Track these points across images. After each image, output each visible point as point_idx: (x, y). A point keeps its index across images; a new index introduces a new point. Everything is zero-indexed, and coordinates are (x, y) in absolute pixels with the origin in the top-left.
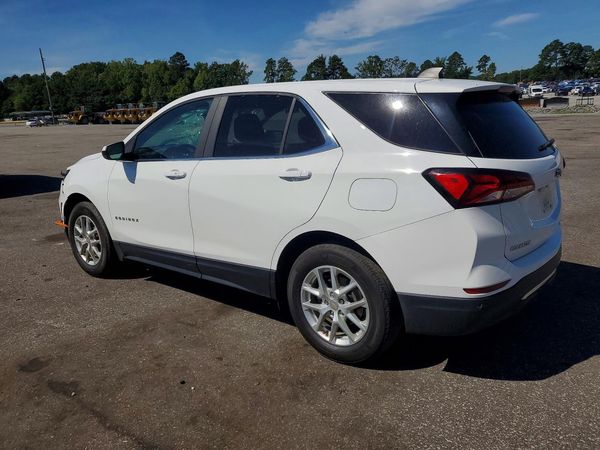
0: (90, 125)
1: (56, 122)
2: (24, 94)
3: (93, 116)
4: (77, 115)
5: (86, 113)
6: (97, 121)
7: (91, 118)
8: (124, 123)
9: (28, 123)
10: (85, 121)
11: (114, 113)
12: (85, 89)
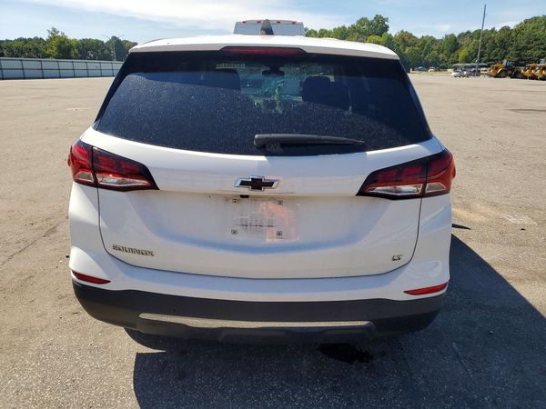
0: (508, 79)
1: (478, 74)
2: (471, 48)
3: (513, 70)
4: (497, 68)
5: (506, 67)
6: (515, 75)
7: (510, 72)
8: (541, 79)
9: (454, 74)
10: (503, 74)
11: (533, 68)
12: (528, 43)
